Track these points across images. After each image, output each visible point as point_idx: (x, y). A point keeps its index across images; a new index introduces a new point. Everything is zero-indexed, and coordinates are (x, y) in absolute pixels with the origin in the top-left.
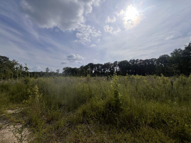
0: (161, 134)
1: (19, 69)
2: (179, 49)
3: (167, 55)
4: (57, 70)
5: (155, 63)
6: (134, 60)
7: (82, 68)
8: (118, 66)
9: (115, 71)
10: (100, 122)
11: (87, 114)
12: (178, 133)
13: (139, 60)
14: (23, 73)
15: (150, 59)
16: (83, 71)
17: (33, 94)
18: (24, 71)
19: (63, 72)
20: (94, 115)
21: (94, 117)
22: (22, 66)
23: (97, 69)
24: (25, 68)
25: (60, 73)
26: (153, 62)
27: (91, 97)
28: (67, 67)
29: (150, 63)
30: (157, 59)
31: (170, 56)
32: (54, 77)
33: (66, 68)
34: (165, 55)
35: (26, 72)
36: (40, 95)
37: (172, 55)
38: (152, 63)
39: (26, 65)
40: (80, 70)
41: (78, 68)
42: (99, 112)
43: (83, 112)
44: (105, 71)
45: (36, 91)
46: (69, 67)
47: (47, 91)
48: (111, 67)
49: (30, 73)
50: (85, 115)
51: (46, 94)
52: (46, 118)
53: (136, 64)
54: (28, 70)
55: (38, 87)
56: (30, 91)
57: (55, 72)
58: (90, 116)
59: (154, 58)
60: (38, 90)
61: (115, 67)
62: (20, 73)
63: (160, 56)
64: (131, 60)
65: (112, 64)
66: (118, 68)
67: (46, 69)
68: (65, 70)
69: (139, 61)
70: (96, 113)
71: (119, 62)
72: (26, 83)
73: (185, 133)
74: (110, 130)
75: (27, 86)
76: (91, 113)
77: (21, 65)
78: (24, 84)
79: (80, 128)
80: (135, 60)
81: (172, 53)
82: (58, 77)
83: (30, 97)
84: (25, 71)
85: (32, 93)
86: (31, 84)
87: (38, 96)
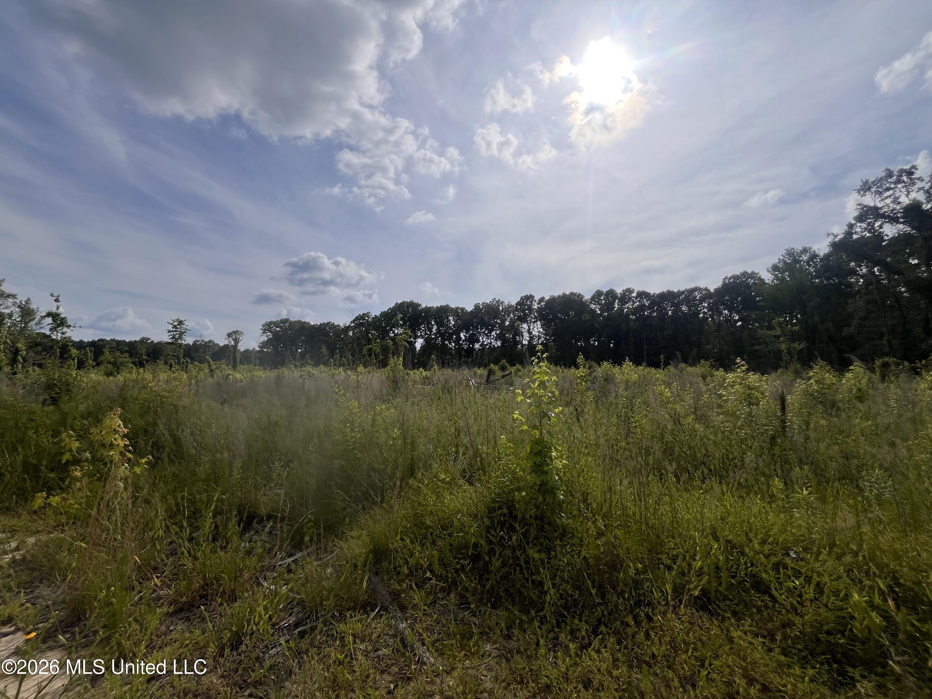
0: (750, 643)
1: (15, 325)
2: (805, 251)
3: (753, 275)
4: (229, 335)
5: (704, 307)
6: (611, 294)
7: (361, 324)
8: (535, 318)
9: (525, 342)
10: (462, 596)
11: (395, 559)
12: (823, 637)
13: (634, 295)
14: (36, 345)
15: (682, 289)
16: (369, 341)
17: (95, 460)
18: (45, 336)
19: (263, 345)
20: (430, 565)
21: (428, 574)
22: (33, 306)
23: (438, 330)
24: (49, 320)
25: (247, 351)
26: (696, 306)
27: (411, 471)
28: (284, 317)
29: (684, 308)
30: (712, 291)
31: (767, 277)
32: (211, 371)
33: (276, 324)
34: (744, 274)
35: (57, 341)
36: (138, 464)
37: (776, 276)
38: (690, 310)
39: (57, 300)
40: (351, 333)
41: (342, 325)
42: (451, 545)
43: (370, 552)
44: (478, 341)
45: (112, 444)
46: (292, 319)
47: (177, 441)
48: (507, 323)
49: (81, 345)
50: (385, 564)
51: (171, 461)
52: (169, 587)
53: (621, 310)
54: (65, 329)
55: (126, 422)
56: (77, 444)
57: (221, 344)
58: (409, 569)
59: (702, 287)
60: (125, 436)
61: (525, 326)
62: (19, 345)
63: (726, 278)
64: (599, 294)
65: (509, 309)
66: (537, 329)
67: (170, 328)
68: (275, 334)
69: (636, 298)
70: (440, 551)
71: (542, 300)
72: (55, 401)
73: (851, 631)
74: (508, 637)
75: (57, 416)
76: (412, 555)
77: (28, 301)
78: (44, 402)
79: (354, 636)
80: (619, 291)
81: (775, 268)
82: (234, 367)
83: (78, 474)
84: (49, 336)
85: (88, 455)
86: (82, 408)
87: (123, 470)
